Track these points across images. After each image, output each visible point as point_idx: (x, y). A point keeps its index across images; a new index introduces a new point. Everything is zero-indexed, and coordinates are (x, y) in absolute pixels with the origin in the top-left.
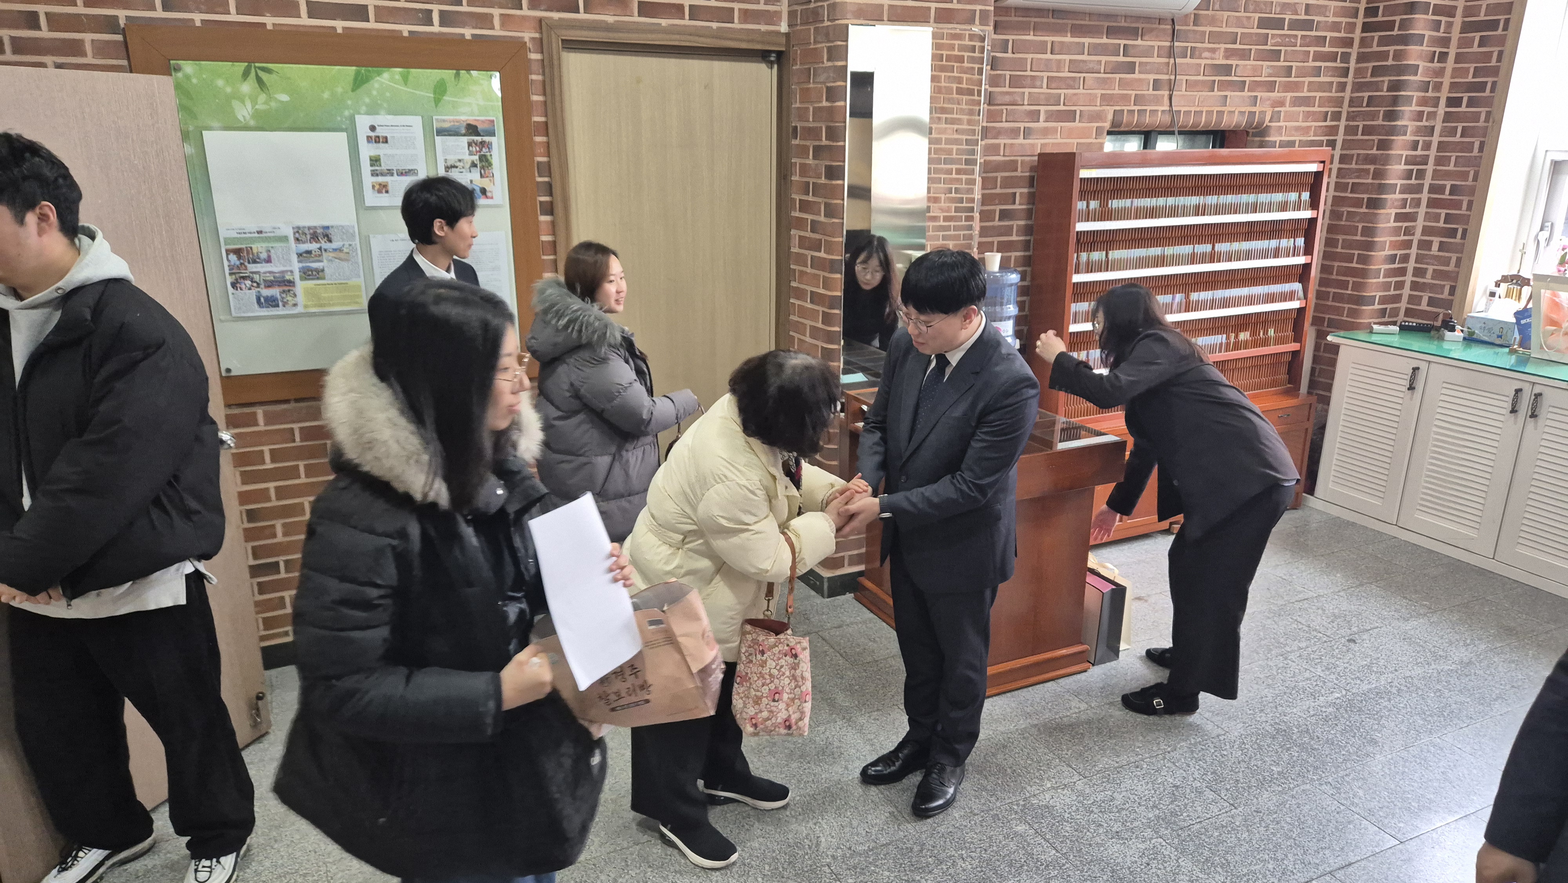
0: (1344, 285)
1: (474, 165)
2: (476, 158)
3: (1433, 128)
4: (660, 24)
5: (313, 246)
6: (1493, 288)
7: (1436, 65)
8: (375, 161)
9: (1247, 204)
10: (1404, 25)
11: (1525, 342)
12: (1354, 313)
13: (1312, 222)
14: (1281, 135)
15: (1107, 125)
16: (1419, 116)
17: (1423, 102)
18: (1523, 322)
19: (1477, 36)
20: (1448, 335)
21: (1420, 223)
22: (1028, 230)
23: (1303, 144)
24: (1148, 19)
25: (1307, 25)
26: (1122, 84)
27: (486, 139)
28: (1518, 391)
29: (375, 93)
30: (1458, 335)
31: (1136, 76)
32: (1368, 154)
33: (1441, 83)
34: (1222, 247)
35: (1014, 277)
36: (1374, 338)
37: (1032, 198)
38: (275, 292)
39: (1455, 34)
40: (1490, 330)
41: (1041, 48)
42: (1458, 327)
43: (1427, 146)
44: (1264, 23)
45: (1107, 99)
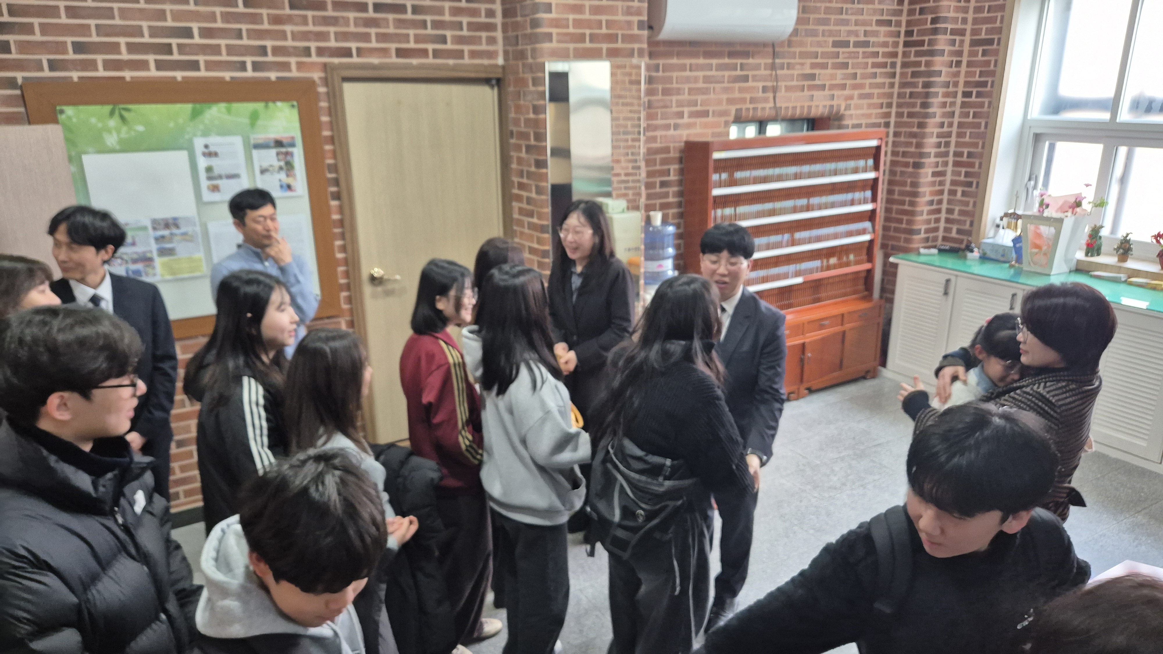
0: (900, 221)
1: (281, 168)
2: (282, 163)
3: (954, 113)
4: (411, 64)
5: (166, 233)
6: (998, 221)
7: (954, 69)
8: (209, 169)
9: (830, 171)
10: (931, 43)
11: (1019, 260)
12: (908, 241)
13: (876, 180)
14: (852, 119)
15: (731, 118)
16: (944, 105)
17: (946, 95)
18: (1018, 245)
19: (981, 49)
20: (969, 255)
21: (949, 178)
22: (680, 194)
23: (868, 126)
24: (756, 44)
25: (866, 44)
26: (741, 90)
27: (290, 149)
28: (1014, 295)
29: (207, 122)
30: (976, 254)
31: (750, 84)
32: (911, 133)
33: (958, 82)
34: (815, 200)
35: (671, 229)
36: (922, 259)
37: (681, 172)
38: (139, 266)
39: (966, 48)
40: (997, 251)
41: (683, 68)
42: (976, 250)
43: (951, 125)
44: (836, 44)
45: (730, 101)
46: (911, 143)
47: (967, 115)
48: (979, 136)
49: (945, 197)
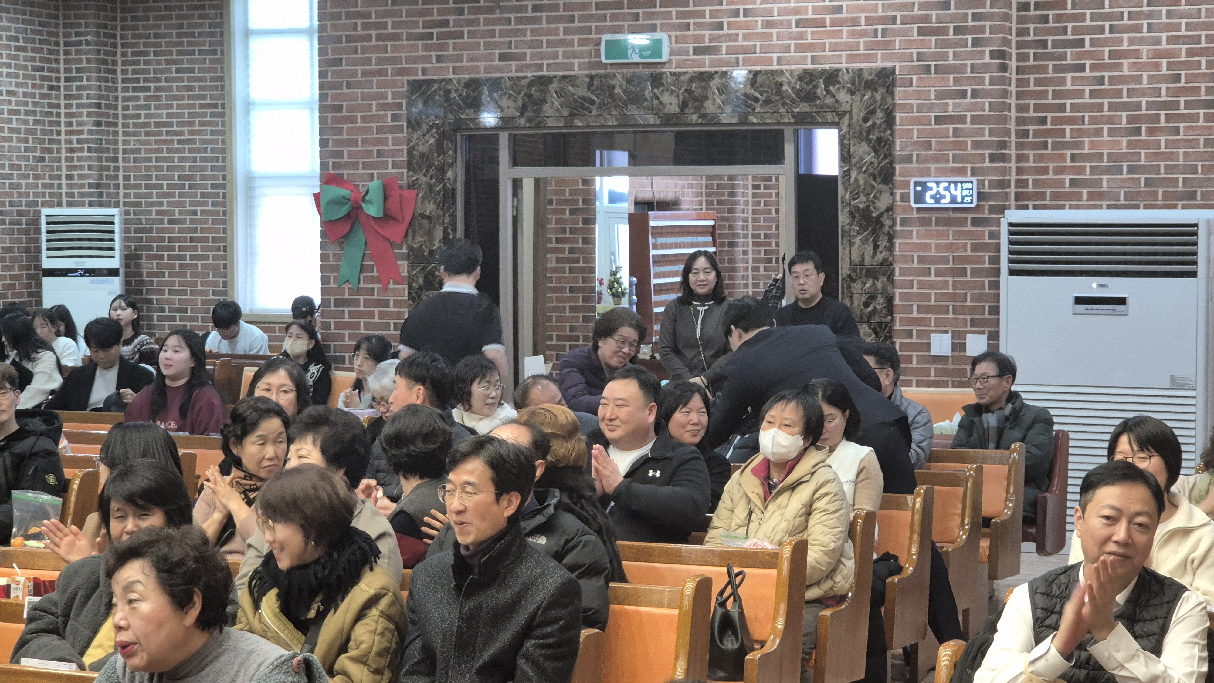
32: (727, 217)
43: (748, 212)
46: (724, 226)
47: (759, 204)
48: (771, 220)
49: (750, 273)
